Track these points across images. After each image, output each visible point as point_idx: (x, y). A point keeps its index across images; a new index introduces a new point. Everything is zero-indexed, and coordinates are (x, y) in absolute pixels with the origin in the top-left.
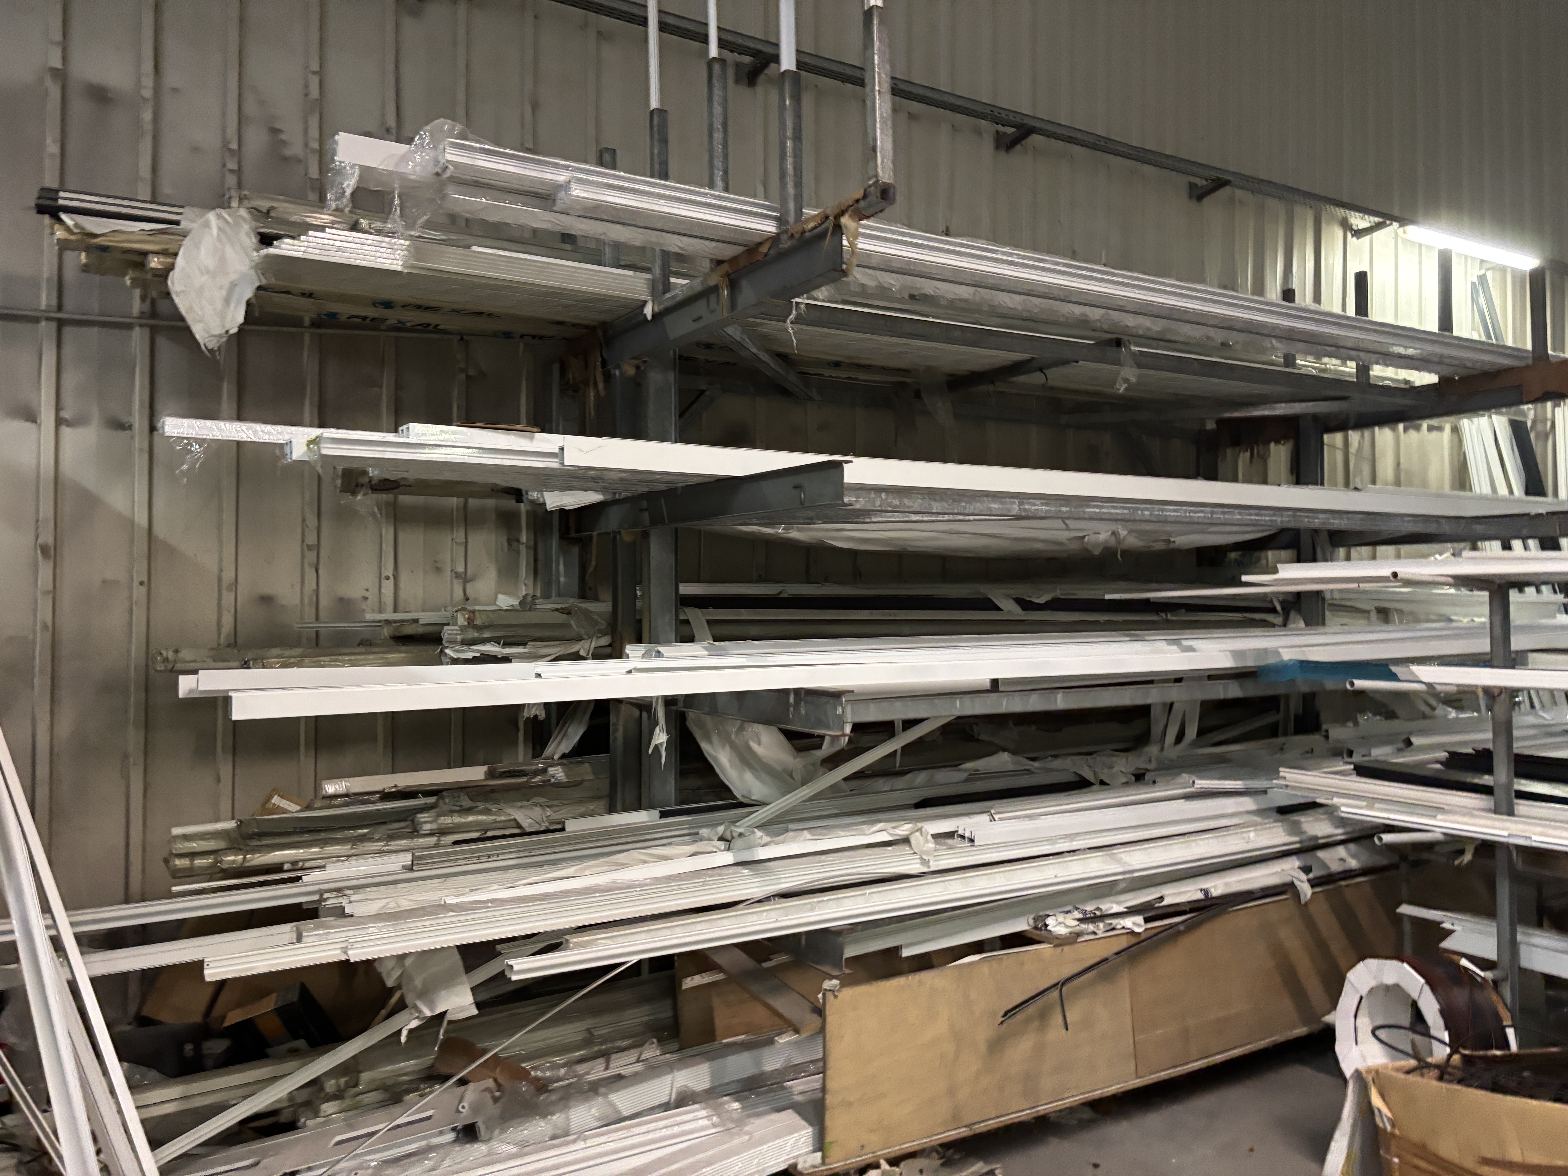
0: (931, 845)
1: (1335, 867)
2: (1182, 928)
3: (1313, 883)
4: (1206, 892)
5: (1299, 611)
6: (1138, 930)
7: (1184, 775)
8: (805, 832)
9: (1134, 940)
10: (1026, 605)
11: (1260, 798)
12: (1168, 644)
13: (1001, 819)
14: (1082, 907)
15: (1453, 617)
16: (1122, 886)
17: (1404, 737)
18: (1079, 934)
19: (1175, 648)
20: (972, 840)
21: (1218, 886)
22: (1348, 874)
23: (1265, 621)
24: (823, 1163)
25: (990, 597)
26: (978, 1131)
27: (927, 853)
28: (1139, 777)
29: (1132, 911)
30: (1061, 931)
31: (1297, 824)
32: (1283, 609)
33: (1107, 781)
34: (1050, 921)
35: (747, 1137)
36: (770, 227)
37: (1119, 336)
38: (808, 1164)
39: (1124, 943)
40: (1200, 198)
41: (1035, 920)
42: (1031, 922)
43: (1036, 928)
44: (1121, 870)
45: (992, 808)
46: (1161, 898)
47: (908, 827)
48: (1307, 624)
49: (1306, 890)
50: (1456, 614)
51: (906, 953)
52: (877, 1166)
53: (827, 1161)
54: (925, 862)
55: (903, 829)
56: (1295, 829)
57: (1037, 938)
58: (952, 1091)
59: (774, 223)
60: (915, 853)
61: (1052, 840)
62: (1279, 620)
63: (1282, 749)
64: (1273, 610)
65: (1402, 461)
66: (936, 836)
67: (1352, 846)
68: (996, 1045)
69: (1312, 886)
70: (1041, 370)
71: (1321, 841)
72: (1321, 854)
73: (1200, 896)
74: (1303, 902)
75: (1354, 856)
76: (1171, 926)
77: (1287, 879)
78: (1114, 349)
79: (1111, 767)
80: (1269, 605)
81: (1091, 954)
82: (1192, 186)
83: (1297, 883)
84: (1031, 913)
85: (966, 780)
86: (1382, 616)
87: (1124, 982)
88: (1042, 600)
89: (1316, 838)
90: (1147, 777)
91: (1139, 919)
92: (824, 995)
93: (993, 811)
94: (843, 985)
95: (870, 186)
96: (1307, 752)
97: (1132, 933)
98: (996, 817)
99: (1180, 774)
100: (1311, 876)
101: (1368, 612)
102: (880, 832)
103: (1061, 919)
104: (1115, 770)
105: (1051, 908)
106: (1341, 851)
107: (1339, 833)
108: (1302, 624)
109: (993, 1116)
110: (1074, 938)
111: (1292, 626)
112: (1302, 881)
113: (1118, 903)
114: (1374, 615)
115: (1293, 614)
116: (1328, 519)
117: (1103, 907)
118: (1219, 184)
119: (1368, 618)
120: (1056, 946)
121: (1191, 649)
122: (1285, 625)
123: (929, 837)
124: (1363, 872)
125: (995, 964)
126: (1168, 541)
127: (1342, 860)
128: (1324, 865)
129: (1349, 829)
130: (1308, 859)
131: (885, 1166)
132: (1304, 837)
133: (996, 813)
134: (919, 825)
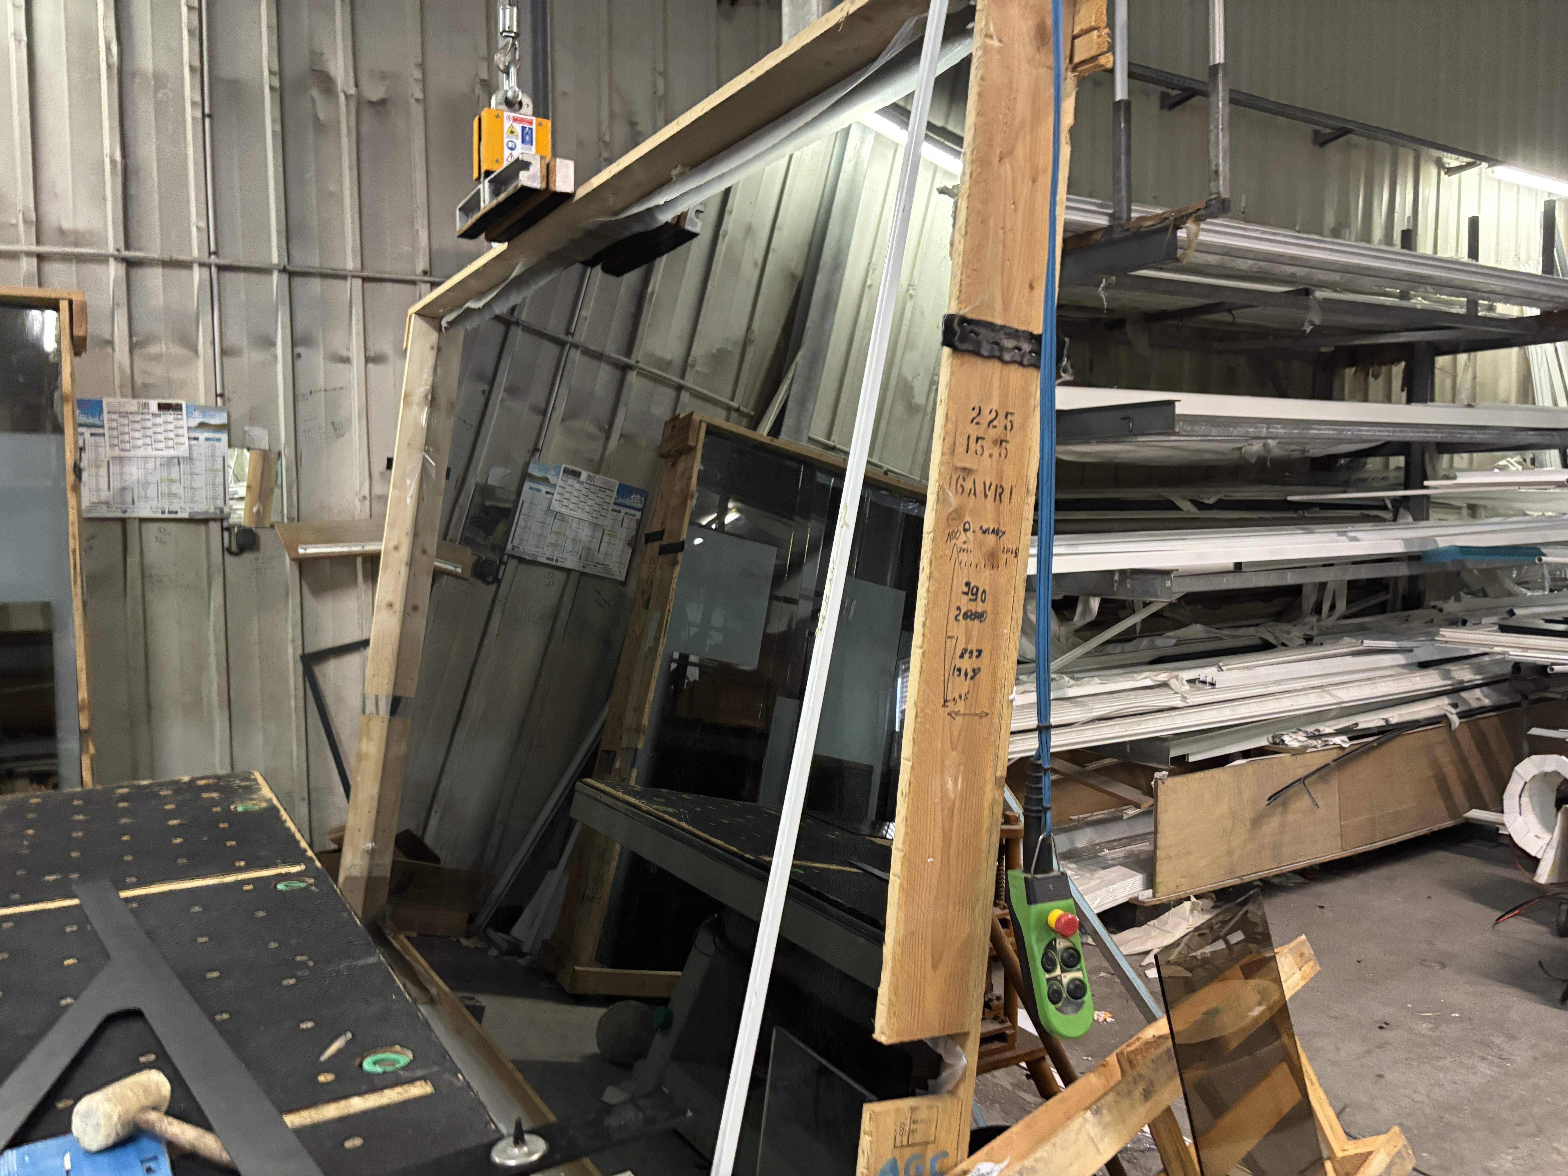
0: (1187, 687)
1: (1475, 705)
2: (1375, 744)
3: (1461, 715)
4: (1386, 720)
5: (1408, 509)
6: (1346, 745)
7: (1345, 638)
8: (1096, 679)
9: (1342, 753)
10: (1201, 506)
11: (1410, 654)
12: (1339, 536)
13: (1228, 669)
14: (1304, 729)
15: (1528, 512)
16: (1333, 714)
17: (1509, 608)
18: (1306, 747)
19: (1344, 538)
20: (1213, 684)
21: (1396, 716)
22: (1483, 710)
23: (1378, 517)
24: (1154, 896)
25: (1172, 499)
26: (1246, 881)
27: (1186, 692)
28: (1309, 640)
29: (1339, 732)
30: (1294, 744)
31: (1449, 671)
32: (1393, 506)
33: (1287, 643)
34: (1286, 738)
35: (1099, 881)
36: (1104, 221)
37: (1306, 286)
38: (1144, 897)
39: (1334, 754)
40: (1322, 144)
41: (1273, 738)
42: (1270, 739)
43: (1275, 743)
44: (1335, 701)
45: (1220, 661)
46: (1356, 724)
47: (1166, 675)
48: (1415, 519)
49: (1456, 721)
50: (1529, 510)
51: (1192, 759)
52: (1188, 899)
53: (1157, 895)
54: (1184, 698)
55: (1162, 677)
56: (1447, 675)
57: (1276, 750)
58: (1230, 853)
59: (1107, 218)
60: (1176, 693)
61: (1265, 685)
62: (1389, 516)
63: (1407, 620)
64: (1384, 508)
65: (1478, 375)
66: (1191, 682)
67: (1485, 689)
68: (1257, 822)
69: (1460, 718)
70: (1230, 311)
71: (1466, 684)
72: (1464, 694)
73: (1383, 723)
74: (1453, 728)
75: (1486, 696)
76: (1368, 743)
77: (1442, 712)
78: (1304, 297)
79: (1289, 633)
80: (1381, 503)
81: (1314, 761)
82: (1316, 133)
83: (1449, 715)
84: (1270, 733)
85: (1175, 645)
86: (1470, 512)
87: (1335, 782)
88: (1211, 501)
89: (1462, 682)
90: (1314, 641)
91: (1345, 738)
92: (1156, 782)
93: (1221, 664)
94: (1169, 776)
95: (1211, 200)
96: (1427, 622)
97: (1341, 748)
98: (1224, 668)
99: (1342, 637)
100: (1458, 710)
101: (1459, 508)
102: (1146, 678)
103: (1294, 736)
104: (1291, 635)
105: (1282, 730)
106: (1477, 692)
107: (1478, 678)
108: (1410, 519)
109: (1254, 871)
110: (1301, 751)
111: (1401, 521)
112: (1452, 714)
113: (1328, 727)
114: (1465, 511)
115: (1402, 511)
116: (1474, 434)
117: (1321, 728)
118: (1343, 132)
119: (1459, 514)
120: (1293, 755)
121: (1355, 539)
122: (1395, 520)
123: (1185, 682)
124: (1494, 708)
125: (1255, 765)
126: (1304, 451)
127: (1478, 699)
128: (1465, 701)
129: (1485, 676)
130: (1454, 698)
131: (1193, 899)
132: (1455, 681)
133: (1225, 665)
134: (1176, 673)
